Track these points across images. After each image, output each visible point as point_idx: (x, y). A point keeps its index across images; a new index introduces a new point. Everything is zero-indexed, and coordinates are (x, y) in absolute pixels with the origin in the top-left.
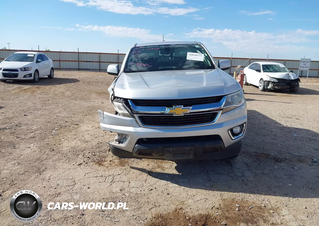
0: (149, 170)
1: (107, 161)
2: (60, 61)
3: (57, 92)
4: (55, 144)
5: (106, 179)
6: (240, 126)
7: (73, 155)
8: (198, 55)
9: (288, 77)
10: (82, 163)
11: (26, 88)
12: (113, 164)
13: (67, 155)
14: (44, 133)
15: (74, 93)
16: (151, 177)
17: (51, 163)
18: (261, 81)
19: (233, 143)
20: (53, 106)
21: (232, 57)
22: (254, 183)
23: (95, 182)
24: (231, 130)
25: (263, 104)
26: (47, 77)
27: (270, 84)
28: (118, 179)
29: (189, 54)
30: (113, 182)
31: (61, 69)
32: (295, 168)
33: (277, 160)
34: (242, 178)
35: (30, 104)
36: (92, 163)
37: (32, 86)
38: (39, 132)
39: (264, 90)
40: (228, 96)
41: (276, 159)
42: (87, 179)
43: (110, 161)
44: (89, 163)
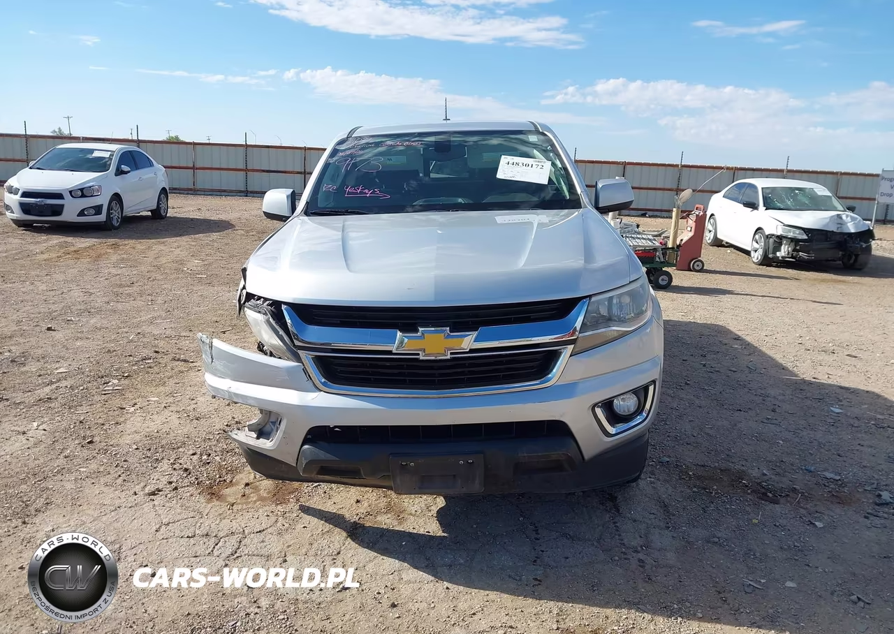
0: (357, 518)
1: (237, 483)
2: (194, 168)
3: (163, 260)
4: (103, 424)
5: (217, 544)
6: (635, 392)
7: (144, 460)
8: (534, 164)
9: (839, 226)
10: (160, 487)
11: (83, 246)
12: (252, 495)
13: (125, 461)
14: (82, 388)
15: (210, 264)
16: (353, 544)
17: (69, 486)
18: (757, 237)
19: (609, 446)
20: (139, 303)
21: (683, 164)
22: (677, 575)
23: (181, 555)
24: (608, 405)
25: (753, 305)
26: (149, 213)
27: (783, 246)
28: (251, 549)
29: (505, 160)
30: (235, 556)
31: (198, 193)
32: (817, 523)
33: (765, 494)
34: (641, 556)
35: (77, 294)
36: (191, 489)
37: (99, 240)
38: (68, 383)
39: (767, 261)
40: (593, 299)
41: (763, 490)
42: (158, 543)
43: (247, 485)
44: (183, 489)
